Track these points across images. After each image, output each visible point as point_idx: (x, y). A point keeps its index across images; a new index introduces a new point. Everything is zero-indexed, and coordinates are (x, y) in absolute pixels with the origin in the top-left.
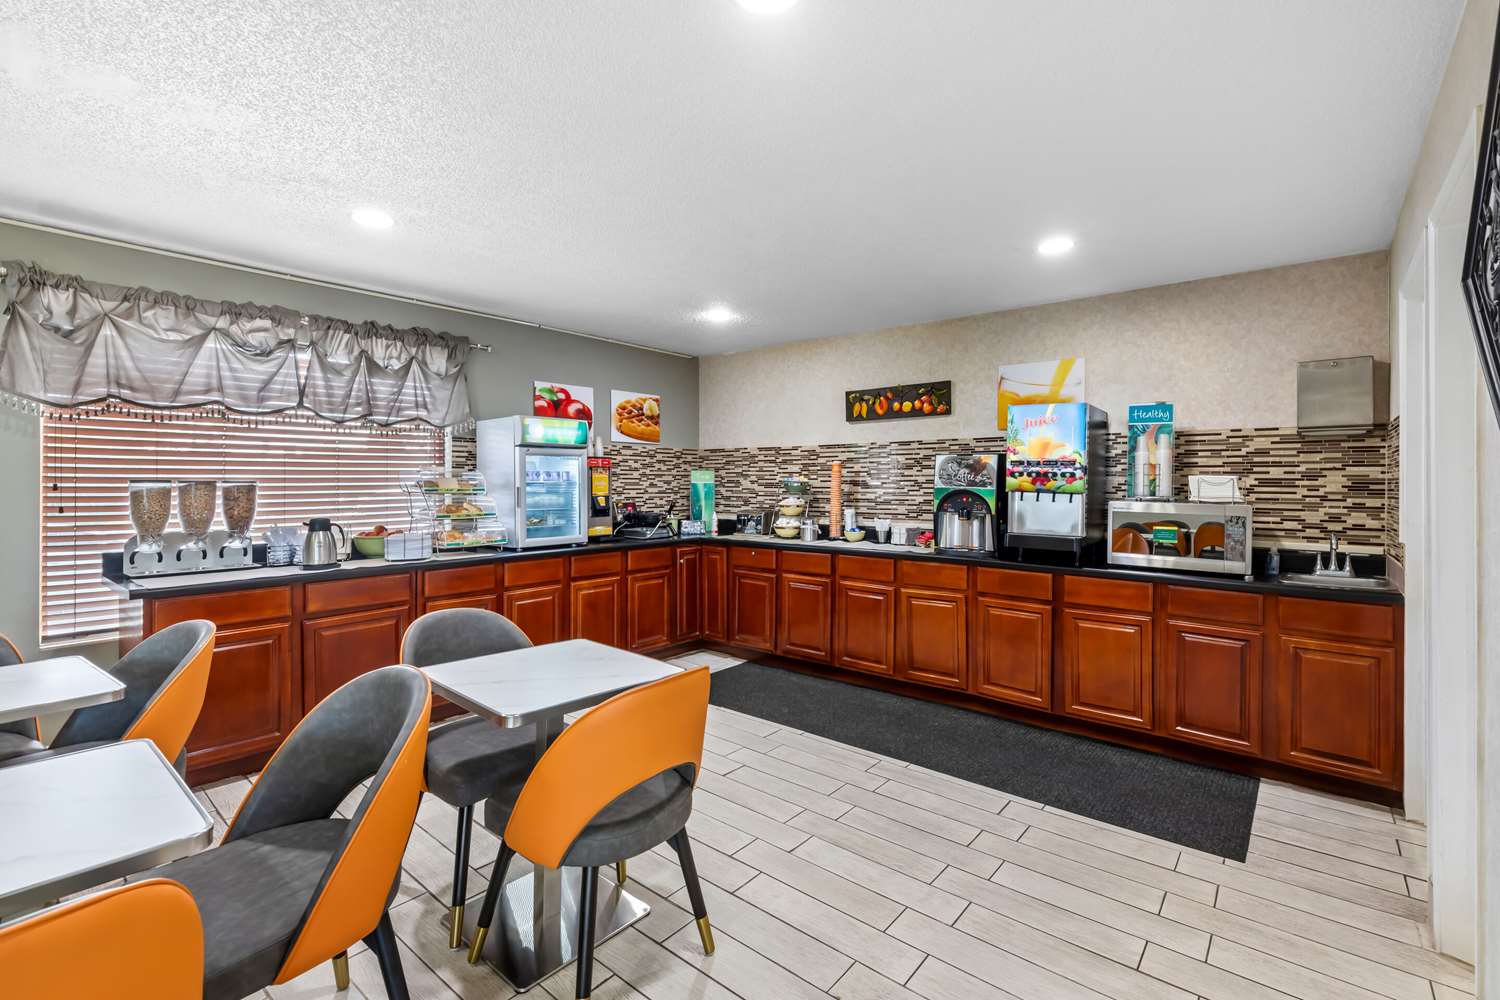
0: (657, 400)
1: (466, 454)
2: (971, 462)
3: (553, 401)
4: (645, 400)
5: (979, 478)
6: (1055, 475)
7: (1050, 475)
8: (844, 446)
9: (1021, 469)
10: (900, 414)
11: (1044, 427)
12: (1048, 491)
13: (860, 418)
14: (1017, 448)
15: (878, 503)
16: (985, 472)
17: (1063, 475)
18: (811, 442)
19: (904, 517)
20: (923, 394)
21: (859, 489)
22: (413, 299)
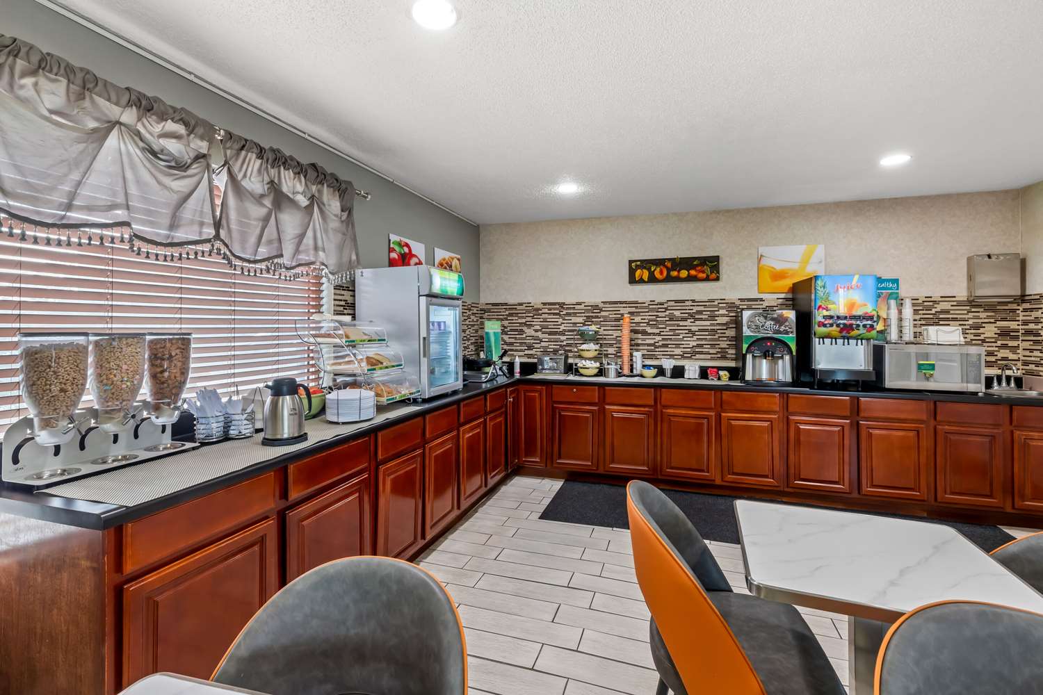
0: (459, 260)
2: (775, 316)
3: (401, 254)
4: (453, 259)
5: (782, 328)
6: (858, 326)
7: (854, 326)
8: (625, 302)
9: (831, 321)
10: (678, 279)
11: (851, 291)
12: (852, 338)
13: (641, 281)
14: (830, 306)
15: (656, 347)
16: (787, 324)
17: (865, 326)
18: (596, 299)
19: (680, 357)
20: (697, 265)
21: (640, 336)
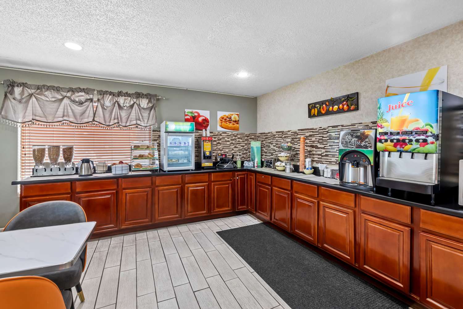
0: (238, 115)
1: (158, 136)
2: (359, 134)
3: (193, 116)
4: (232, 115)
5: (363, 144)
6: (411, 141)
7: (407, 141)
8: (308, 129)
9: (386, 137)
10: (333, 113)
11: (402, 108)
13: (314, 116)
14: (383, 124)
15: (322, 156)
16: (367, 140)
17: (417, 141)
18: (295, 128)
19: (334, 163)
20: (344, 101)
21: (314, 149)
22: (137, 83)
